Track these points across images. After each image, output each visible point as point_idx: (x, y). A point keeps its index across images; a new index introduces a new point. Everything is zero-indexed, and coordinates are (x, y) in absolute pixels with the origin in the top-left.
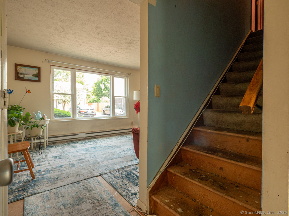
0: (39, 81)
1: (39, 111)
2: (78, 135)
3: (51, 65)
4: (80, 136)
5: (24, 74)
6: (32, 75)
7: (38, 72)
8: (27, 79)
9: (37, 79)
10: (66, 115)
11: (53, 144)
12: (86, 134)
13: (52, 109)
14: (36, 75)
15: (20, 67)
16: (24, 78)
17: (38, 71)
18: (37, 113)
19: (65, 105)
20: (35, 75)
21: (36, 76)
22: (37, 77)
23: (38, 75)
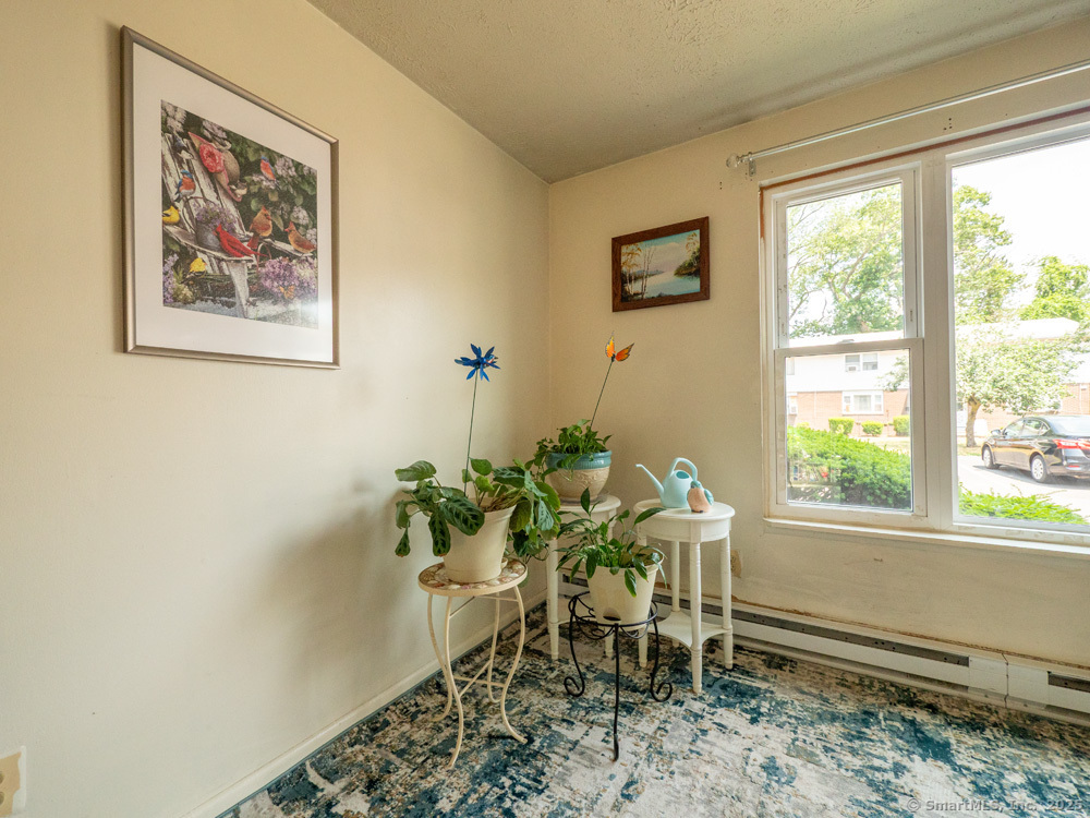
0: (704, 294)
1: (679, 459)
2: (964, 661)
3: (766, 182)
4: (984, 677)
5: (642, 278)
6: (673, 272)
7: (700, 250)
8: (656, 295)
9: (693, 285)
10: (895, 484)
11: (762, 670)
12: (1054, 680)
13: (773, 448)
14: (691, 265)
15: (632, 247)
16: (645, 296)
17: (698, 245)
18: (668, 470)
19: (977, 415)
20: (686, 268)
21: (690, 274)
22: (697, 273)
23: (699, 267)
